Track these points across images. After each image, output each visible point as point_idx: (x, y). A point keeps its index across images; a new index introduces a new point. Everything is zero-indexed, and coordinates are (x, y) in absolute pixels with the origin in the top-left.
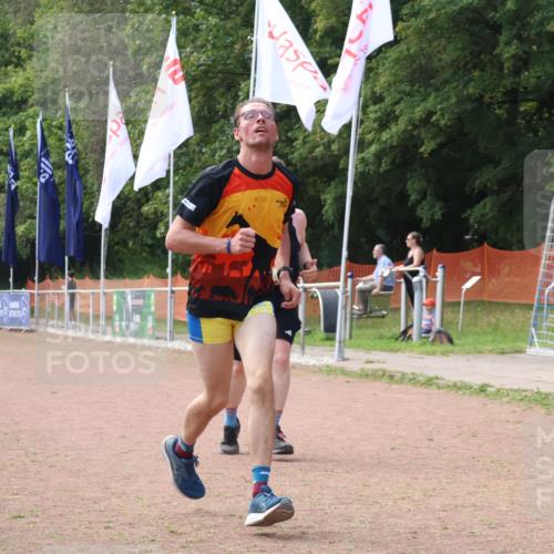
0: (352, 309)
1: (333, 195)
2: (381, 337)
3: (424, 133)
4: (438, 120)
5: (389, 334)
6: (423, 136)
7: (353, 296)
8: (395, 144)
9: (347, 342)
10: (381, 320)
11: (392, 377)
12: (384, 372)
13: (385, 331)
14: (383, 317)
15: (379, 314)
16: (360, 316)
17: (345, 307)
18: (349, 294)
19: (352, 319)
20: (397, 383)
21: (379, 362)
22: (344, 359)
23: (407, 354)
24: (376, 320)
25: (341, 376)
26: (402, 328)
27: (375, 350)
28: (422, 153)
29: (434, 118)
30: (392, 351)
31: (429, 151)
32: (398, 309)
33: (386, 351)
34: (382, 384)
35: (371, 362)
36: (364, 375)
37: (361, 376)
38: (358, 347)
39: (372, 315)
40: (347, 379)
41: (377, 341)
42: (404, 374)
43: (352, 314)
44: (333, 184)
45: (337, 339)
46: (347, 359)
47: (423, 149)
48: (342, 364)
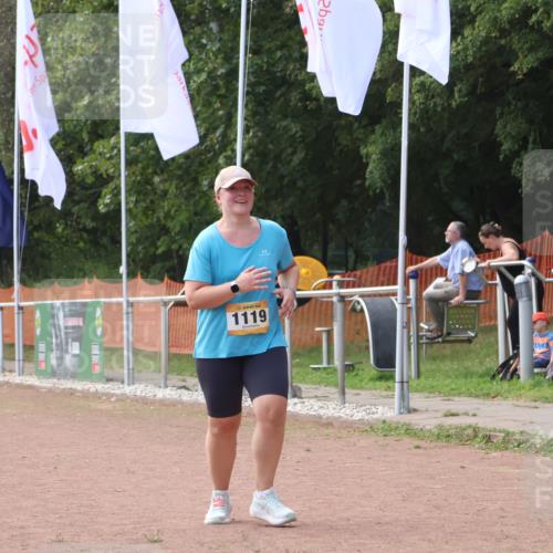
0: (419, 329)
1: (381, 147)
2: (468, 374)
3: (516, 41)
4: (539, 23)
5: (481, 370)
6: (516, 46)
7: (418, 308)
8: (470, 59)
9: (414, 383)
10: (466, 345)
11: (488, 439)
12: (476, 431)
13: (473, 364)
14: (469, 340)
15: (462, 336)
16: (432, 341)
17: (407, 326)
18: (412, 304)
19: (419, 345)
20: (497, 448)
21: (466, 414)
22: (411, 411)
23: (510, 402)
24: (458, 346)
25: (406, 439)
26: (501, 360)
27: (459, 394)
28: (515, 73)
29: (534, 18)
30: (487, 395)
31: (525, 71)
32: (495, 328)
33: (477, 396)
34: (474, 451)
35: (453, 415)
36: (445, 436)
37: (438, 437)
38: (432, 390)
39: (451, 338)
40: (417, 443)
41: (462, 381)
42: (508, 434)
43: (419, 337)
44: (378, 129)
45: (398, 378)
46: (415, 410)
47: (515, 67)
48: (408, 418)
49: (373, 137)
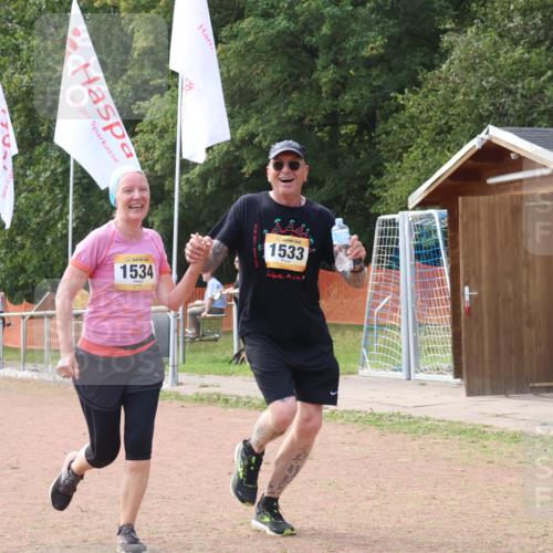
0: (184, 332)
1: (161, 218)
2: (215, 361)
3: (245, 153)
4: (260, 142)
5: (224, 358)
6: (245, 156)
7: (185, 319)
8: (217, 165)
9: (181, 366)
10: (213, 343)
11: (227, 401)
12: (219, 396)
13: (218, 355)
14: (216, 340)
15: (212, 337)
16: (193, 340)
17: (177, 331)
18: (181, 317)
19: (184, 343)
20: (232, 407)
21: (213, 386)
22: (178, 384)
23: (241, 377)
24: (209, 343)
25: (176, 402)
26: (236, 351)
27: (209, 374)
28: (244, 174)
29: (257, 140)
30: (226, 374)
31: (250, 172)
32: (231, 332)
33: (220, 374)
34: (218, 408)
35: (206, 386)
36: (199, 399)
37: (196, 400)
38: (192, 371)
39: (205, 338)
40: (183, 404)
41: (211, 365)
42: (238, 397)
43: (185, 338)
44: (160, 207)
45: (171, 363)
46: (182, 384)
47: (245, 169)
48: (177, 388)
49: (155, 212)
